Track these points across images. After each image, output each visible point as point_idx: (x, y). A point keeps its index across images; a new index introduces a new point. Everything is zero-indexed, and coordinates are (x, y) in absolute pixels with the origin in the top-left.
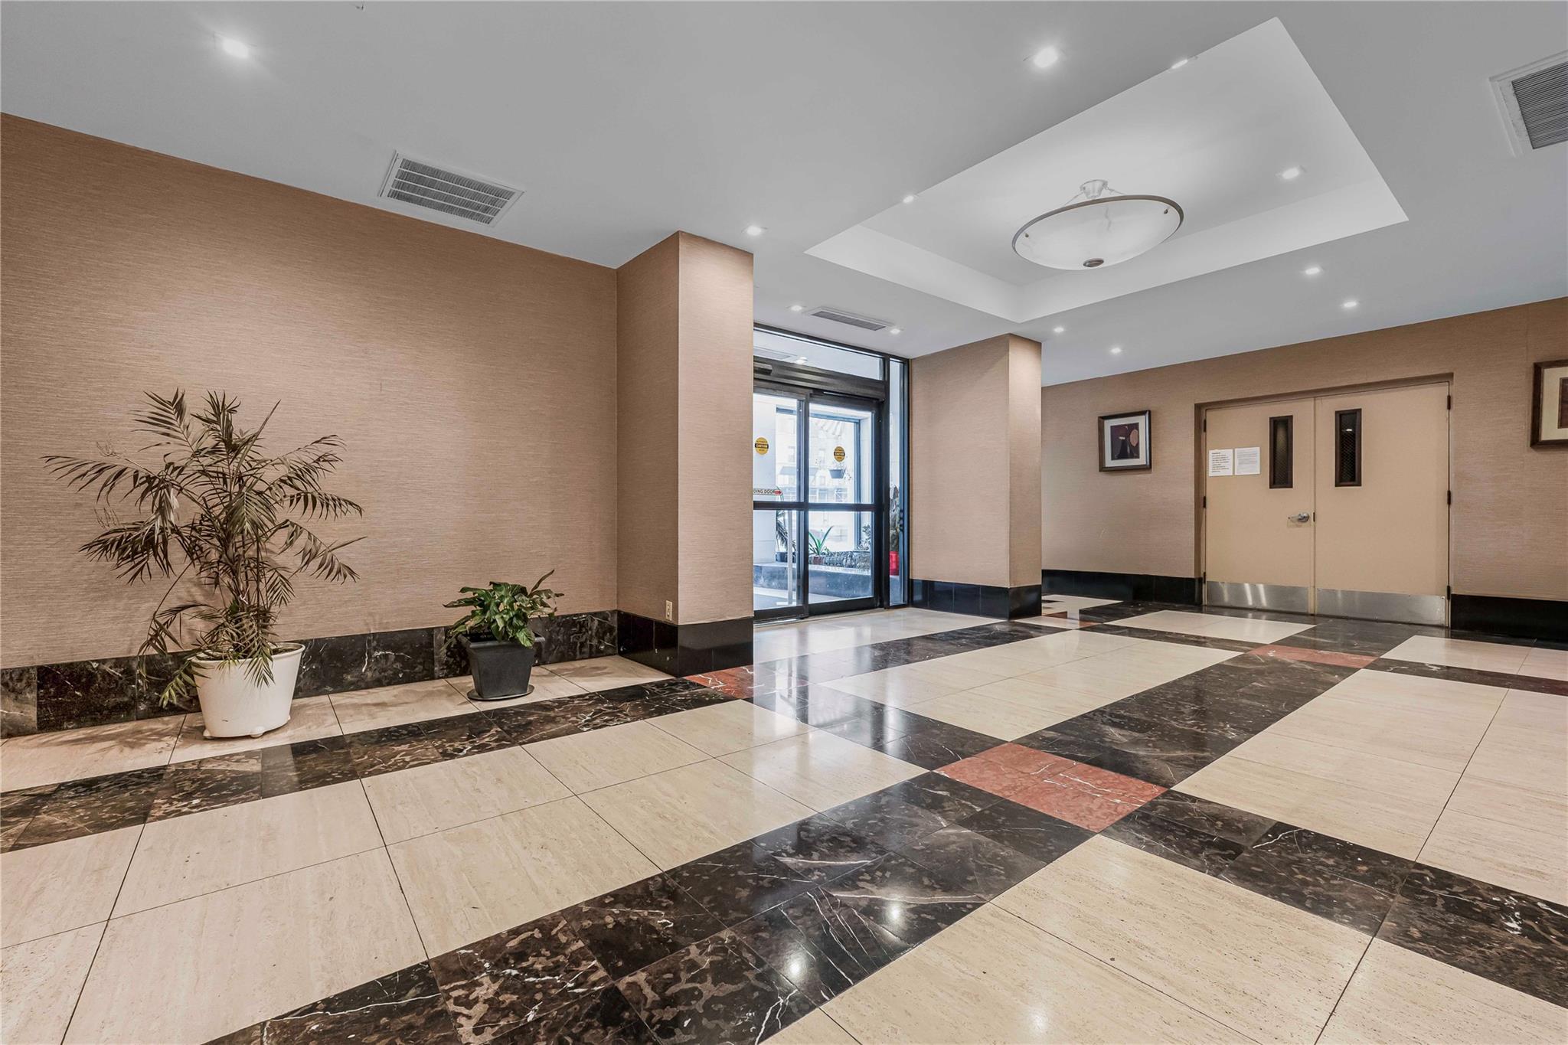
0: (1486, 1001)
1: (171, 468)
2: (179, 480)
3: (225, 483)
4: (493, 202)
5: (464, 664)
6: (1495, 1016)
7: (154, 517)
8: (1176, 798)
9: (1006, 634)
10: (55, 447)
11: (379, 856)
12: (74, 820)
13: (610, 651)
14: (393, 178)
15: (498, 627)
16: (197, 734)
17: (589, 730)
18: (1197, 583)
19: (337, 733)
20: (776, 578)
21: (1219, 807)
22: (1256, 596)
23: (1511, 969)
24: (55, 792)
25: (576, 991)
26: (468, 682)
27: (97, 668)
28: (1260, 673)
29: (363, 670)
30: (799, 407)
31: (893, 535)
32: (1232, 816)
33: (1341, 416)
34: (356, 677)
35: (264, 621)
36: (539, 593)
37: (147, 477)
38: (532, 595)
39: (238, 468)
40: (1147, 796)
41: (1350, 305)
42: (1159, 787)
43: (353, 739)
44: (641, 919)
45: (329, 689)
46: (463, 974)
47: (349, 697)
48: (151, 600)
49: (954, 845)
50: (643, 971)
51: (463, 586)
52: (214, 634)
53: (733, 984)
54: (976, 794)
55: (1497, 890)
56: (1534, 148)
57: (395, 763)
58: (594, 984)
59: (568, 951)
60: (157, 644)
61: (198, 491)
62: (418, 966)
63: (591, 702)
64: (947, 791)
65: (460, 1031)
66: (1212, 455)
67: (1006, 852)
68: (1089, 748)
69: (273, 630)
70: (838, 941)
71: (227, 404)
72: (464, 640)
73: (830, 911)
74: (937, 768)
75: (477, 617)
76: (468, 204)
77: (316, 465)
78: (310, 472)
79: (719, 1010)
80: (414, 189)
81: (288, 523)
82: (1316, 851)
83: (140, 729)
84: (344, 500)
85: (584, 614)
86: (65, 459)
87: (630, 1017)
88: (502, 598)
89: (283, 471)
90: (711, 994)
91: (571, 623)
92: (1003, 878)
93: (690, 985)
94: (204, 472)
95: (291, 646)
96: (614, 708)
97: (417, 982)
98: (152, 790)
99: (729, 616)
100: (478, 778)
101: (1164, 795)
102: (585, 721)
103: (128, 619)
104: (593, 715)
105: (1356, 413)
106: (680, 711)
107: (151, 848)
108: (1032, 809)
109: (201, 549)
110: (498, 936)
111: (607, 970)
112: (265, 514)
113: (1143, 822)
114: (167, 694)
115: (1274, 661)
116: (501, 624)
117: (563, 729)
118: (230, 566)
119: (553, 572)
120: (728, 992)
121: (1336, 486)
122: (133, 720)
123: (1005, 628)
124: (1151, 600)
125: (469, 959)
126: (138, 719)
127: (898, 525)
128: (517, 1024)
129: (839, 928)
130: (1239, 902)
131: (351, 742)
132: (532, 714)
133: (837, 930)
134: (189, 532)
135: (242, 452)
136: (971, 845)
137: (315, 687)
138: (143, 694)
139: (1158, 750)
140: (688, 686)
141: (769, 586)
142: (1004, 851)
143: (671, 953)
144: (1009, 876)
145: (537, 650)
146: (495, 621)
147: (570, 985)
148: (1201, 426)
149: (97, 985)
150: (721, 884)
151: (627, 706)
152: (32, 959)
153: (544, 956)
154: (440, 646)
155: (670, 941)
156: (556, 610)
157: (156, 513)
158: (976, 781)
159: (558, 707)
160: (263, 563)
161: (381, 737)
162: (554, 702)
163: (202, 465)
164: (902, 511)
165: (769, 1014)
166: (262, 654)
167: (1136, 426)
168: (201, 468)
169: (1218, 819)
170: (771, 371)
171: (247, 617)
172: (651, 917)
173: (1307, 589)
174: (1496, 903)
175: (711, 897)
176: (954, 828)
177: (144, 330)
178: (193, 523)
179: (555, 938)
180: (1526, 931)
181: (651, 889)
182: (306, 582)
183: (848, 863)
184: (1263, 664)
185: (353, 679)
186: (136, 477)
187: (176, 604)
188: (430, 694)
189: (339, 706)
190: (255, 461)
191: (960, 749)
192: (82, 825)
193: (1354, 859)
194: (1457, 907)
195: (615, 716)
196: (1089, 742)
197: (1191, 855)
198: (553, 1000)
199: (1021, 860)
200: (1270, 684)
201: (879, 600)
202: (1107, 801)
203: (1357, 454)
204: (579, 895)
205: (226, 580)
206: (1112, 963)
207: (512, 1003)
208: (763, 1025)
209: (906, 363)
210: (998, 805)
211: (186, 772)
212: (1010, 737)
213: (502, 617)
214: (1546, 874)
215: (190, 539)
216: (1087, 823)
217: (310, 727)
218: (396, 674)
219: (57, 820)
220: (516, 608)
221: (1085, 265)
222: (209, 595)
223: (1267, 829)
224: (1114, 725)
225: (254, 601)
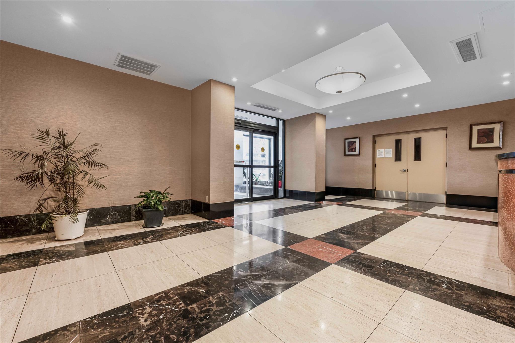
0: (432, 306)
1: (45, 153)
2: (47, 157)
3: (62, 158)
4: (151, 69)
5: (141, 216)
6: (434, 309)
7: (39, 169)
8: (357, 254)
9: (314, 206)
10: (5, 146)
11: (114, 274)
12: (14, 265)
13: (189, 212)
14: (118, 60)
15: (152, 204)
16: (53, 239)
17: (181, 236)
18: (373, 191)
19: (99, 238)
20: (243, 189)
21: (369, 256)
22: (392, 195)
23: (441, 297)
24: (7, 257)
25: (175, 310)
26: (142, 222)
27: (19, 218)
28: (388, 218)
29: (108, 219)
30: (250, 134)
31: (280, 176)
32: (373, 258)
33: (415, 139)
34: (106, 221)
35: (75, 202)
36: (165, 194)
37: (36, 156)
38: (163, 194)
39: (67, 153)
40: (349, 253)
41: (417, 106)
42: (353, 251)
43: (105, 240)
44: (195, 290)
45: (96, 225)
46: (141, 306)
47: (103, 227)
48: (37, 196)
49: (291, 268)
50: (195, 304)
51: (141, 191)
52: (59, 207)
53: (222, 307)
54: (299, 253)
55: (442, 277)
56: (464, 62)
57: (119, 247)
58: (181, 308)
59: (173, 299)
60: (39, 210)
61: (53, 160)
62: (127, 304)
63: (182, 228)
64: (290, 253)
65: (140, 321)
66: (378, 151)
67: (306, 269)
68: (334, 240)
69: (78, 205)
70: (254, 295)
71: (64, 133)
72: (141, 208)
73: (252, 286)
74: (288, 246)
75: (145, 201)
76: (143, 69)
77: (93, 152)
78: (91, 155)
79: (217, 314)
80: (125, 64)
81: (84, 171)
82: (394, 267)
83: (33, 238)
84: (102, 164)
85: (180, 200)
86: (9, 150)
87: (191, 316)
88: (153, 195)
89: (82, 154)
90: (215, 310)
91: (176, 203)
92: (304, 276)
93: (209, 307)
94: (55, 155)
95: (84, 210)
96: (189, 230)
97: (127, 309)
98: (39, 256)
99: (226, 201)
100: (145, 251)
101: (354, 253)
102: (180, 234)
103: (30, 202)
104: (183, 232)
105: (420, 139)
106: (210, 230)
107: (40, 273)
108: (315, 258)
109: (54, 179)
110: (152, 296)
111: (185, 304)
112: (76, 168)
113: (347, 261)
114: (43, 226)
115: (393, 214)
116: (153, 203)
117: (173, 236)
118: (64, 185)
119: (170, 187)
120: (220, 309)
121: (414, 161)
122: (31, 235)
123: (314, 205)
124: (360, 196)
125: (143, 302)
126: (32, 235)
127: (281, 172)
128: (157, 319)
129: (255, 291)
130: (371, 282)
131: (104, 241)
132: (163, 232)
133: (254, 292)
134: (50, 174)
135: (68, 148)
136: (296, 267)
137: (91, 224)
138: (34, 226)
139: (354, 240)
140: (213, 223)
141: (241, 192)
142: (305, 269)
143: (204, 299)
144: (305, 276)
145: (165, 212)
146: (151, 202)
147: (173, 308)
148: (374, 142)
149: (26, 312)
150: (220, 280)
151: (193, 229)
152: (4, 305)
153: (166, 301)
154: (133, 211)
155: (204, 296)
156: (171, 199)
157: (39, 168)
158: (299, 250)
159: (171, 230)
160: (75, 184)
161: (114, 239)
162: (170, 228)
163: (55, 152)
164: (282, 168)
165: (232, 314)
166: (75, 213)
167: (355, 142)
168: (55, 153)
169: (368, 259)
170: (241, 123)
171: (70, 201)
172: (198, 289)
173: (405, 192)
174: (441, 280)
175: (217, 283)
176: (291, 263)
177: (35, 108)
178: (52, 171)
179: (169, 296)
180: (448, 288)
181: (199, 282)
182: (89, 190)
183: (259, 273)
184: (390, 215)
185: (104, 221)
186: (33, 156)
187: (46, 197)
188: (130, 226)
189: (100, 230)
190: (72, 151)
191: (296, 241)
192: (17, 267)
193: (404, 269)
194: (430, 282)
195: (190, 232)
196: (334, 238)
197: (359, 269)
198: (168, 312)
199: (310, 271)
200: (391, 221)
201: (275, 196)
202: (337, 255)
203: (420, 151)
204: (177, 283)
205: (62, 189)
206: (332, 298)
207: (156, 314)
208: (230, 317)
209: (284, 121)
210: (305, 256)
211: (50, 250)
212: (311, 237)
213: (153, 201)
214: (457, 272)
215: (51, 176)
216: (330, 261)
217: (90, 236)
218: (118, 220)
219: (8, 266)
220: (158, 198)
221: (337, 92)
222: (56, 194)
223: (382, 262)
224: (343, 233)
225: (72, 196)
